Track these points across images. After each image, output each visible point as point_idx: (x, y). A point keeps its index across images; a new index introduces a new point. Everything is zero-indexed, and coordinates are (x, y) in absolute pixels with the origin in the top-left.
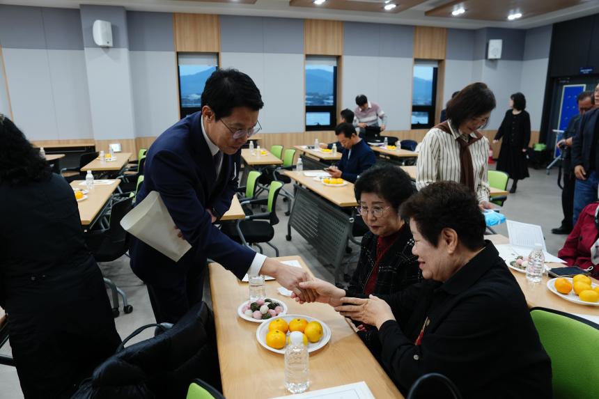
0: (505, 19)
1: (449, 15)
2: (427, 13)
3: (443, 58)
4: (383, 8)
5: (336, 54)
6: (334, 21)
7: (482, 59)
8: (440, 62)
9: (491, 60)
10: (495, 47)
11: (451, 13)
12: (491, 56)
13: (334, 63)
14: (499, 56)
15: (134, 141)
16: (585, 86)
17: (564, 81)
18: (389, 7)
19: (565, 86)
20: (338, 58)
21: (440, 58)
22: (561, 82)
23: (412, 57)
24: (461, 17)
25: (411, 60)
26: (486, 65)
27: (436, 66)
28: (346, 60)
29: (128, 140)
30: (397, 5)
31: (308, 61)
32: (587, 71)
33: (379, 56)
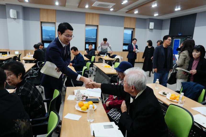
0: (153, 16)
1: (133, 13)
2: (126, 12)
4: (110, 10)
6: (96, 14)
7: (148, 29)
8: (134, 29)
9: (150, 29)
10: (152, 25)
11: (134, 13)
12: (150, 28)
13: (96, 28)
14: (153, 28)
16: (180, 39)
17: (174, 38)
18: (112, 10)
19: (174, 39)
20: (97, 26)
22: (173, 38)
23: (123, 27)
24: (137, 14)
26: (149, 31)
27: (132, 30)
28: (100, 27)
29: (21, 50)
30: (114, 9)
31: (86, 27)
32: (180, 34)
33: (112, 26)
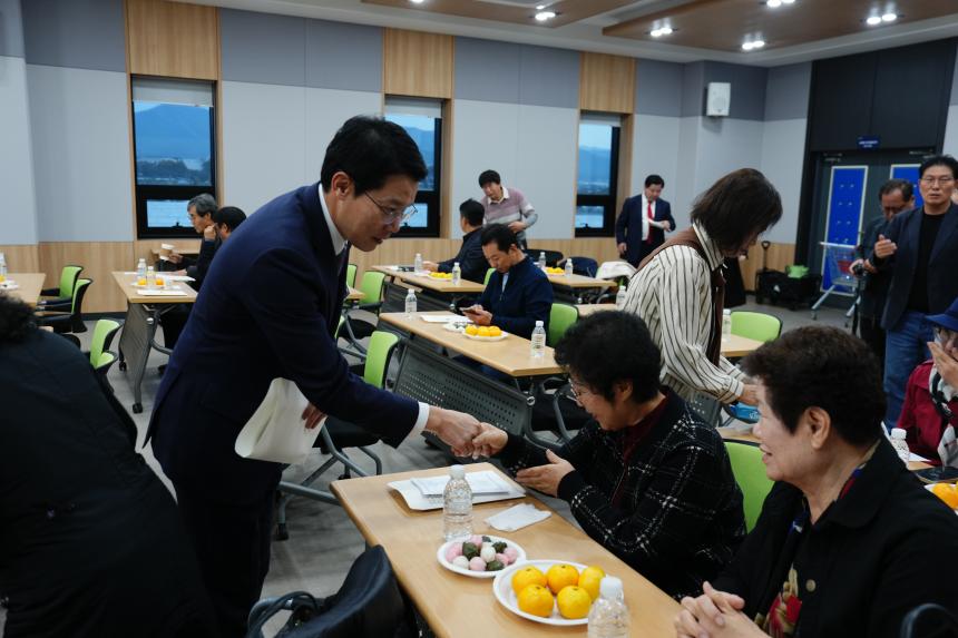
0: (737, 49)
1: (644, 36)
2: (607, 31)
3: (629, 111)
4: (532, 17)
5: (442, 96)
6: (438, 35)
7: (696, 115)
8: (625, 117)
9: (712, 117)
10: (720, 96)
11: (648, 33)
12: (712, 111)
13: (437, 113)
14: (725, 112)
15: (35, 250)
16: (866, 168)
17: (832, 160)
18: (543, 16)
19: (834, 167)
20: (444, 103)
21: (624, 111)
22: (828, 160)
23: (575, 107)
24: (665, 40)
25: (575, 113)
26: (704, 126)
27: (617, 124)
28: (460, 109)
29: (21, 247)
30: (557, 14)
31: (387, 107)
32: (870, 143)
33: (519, 103)
